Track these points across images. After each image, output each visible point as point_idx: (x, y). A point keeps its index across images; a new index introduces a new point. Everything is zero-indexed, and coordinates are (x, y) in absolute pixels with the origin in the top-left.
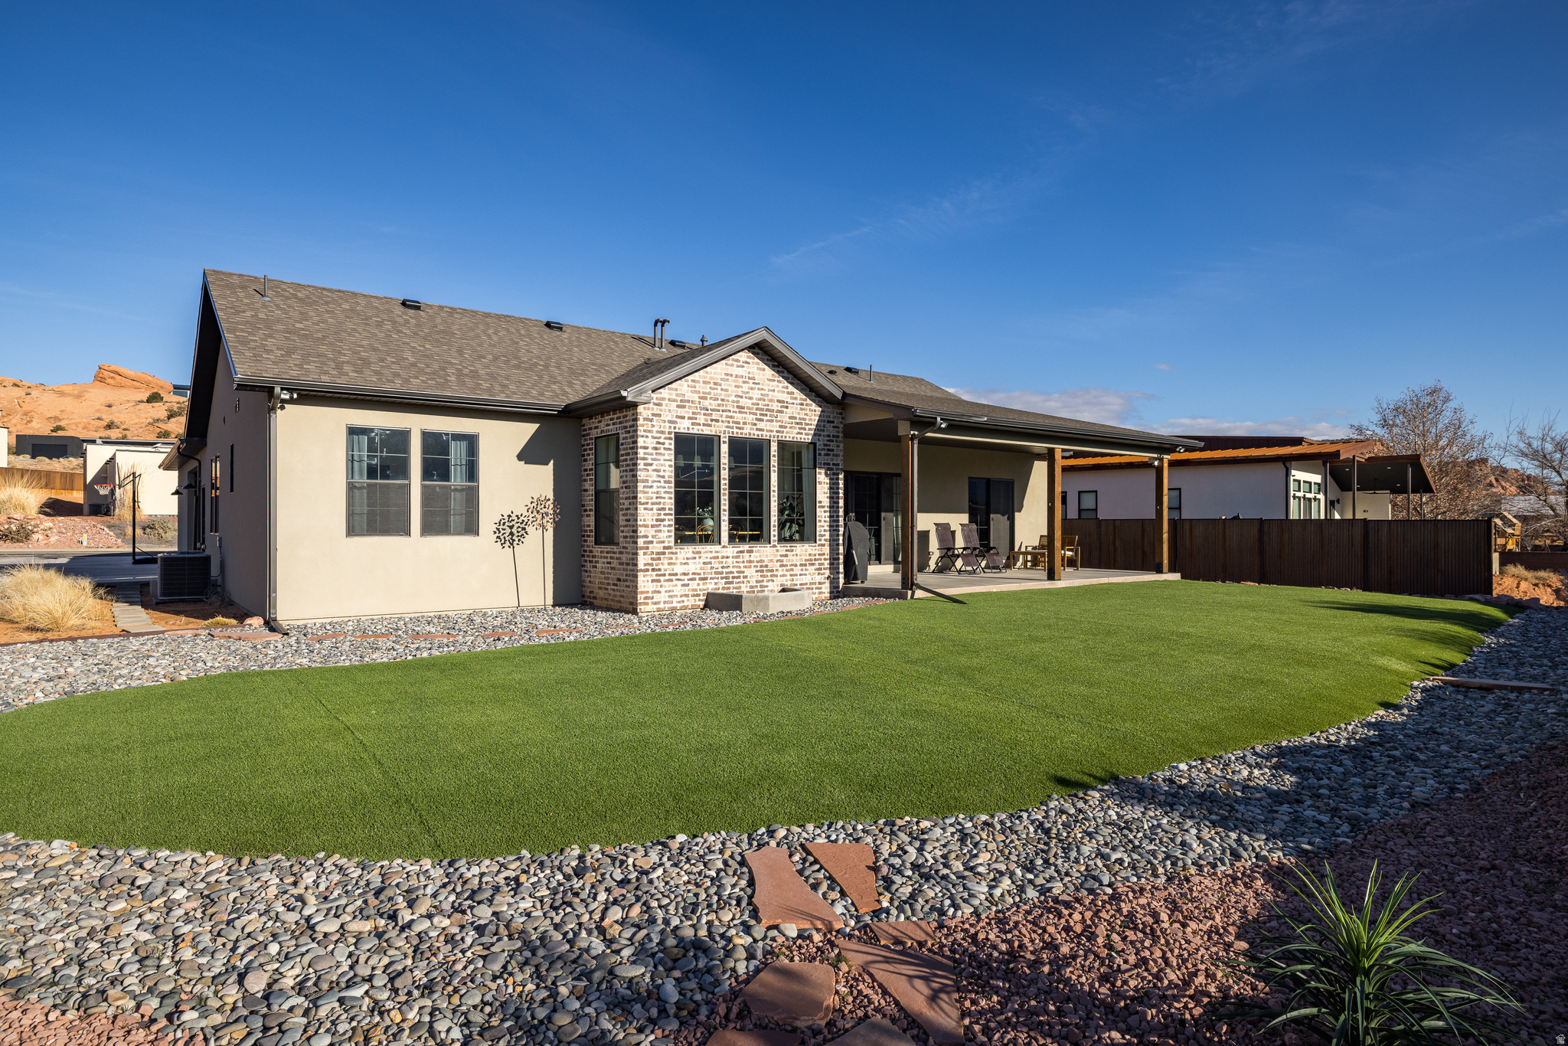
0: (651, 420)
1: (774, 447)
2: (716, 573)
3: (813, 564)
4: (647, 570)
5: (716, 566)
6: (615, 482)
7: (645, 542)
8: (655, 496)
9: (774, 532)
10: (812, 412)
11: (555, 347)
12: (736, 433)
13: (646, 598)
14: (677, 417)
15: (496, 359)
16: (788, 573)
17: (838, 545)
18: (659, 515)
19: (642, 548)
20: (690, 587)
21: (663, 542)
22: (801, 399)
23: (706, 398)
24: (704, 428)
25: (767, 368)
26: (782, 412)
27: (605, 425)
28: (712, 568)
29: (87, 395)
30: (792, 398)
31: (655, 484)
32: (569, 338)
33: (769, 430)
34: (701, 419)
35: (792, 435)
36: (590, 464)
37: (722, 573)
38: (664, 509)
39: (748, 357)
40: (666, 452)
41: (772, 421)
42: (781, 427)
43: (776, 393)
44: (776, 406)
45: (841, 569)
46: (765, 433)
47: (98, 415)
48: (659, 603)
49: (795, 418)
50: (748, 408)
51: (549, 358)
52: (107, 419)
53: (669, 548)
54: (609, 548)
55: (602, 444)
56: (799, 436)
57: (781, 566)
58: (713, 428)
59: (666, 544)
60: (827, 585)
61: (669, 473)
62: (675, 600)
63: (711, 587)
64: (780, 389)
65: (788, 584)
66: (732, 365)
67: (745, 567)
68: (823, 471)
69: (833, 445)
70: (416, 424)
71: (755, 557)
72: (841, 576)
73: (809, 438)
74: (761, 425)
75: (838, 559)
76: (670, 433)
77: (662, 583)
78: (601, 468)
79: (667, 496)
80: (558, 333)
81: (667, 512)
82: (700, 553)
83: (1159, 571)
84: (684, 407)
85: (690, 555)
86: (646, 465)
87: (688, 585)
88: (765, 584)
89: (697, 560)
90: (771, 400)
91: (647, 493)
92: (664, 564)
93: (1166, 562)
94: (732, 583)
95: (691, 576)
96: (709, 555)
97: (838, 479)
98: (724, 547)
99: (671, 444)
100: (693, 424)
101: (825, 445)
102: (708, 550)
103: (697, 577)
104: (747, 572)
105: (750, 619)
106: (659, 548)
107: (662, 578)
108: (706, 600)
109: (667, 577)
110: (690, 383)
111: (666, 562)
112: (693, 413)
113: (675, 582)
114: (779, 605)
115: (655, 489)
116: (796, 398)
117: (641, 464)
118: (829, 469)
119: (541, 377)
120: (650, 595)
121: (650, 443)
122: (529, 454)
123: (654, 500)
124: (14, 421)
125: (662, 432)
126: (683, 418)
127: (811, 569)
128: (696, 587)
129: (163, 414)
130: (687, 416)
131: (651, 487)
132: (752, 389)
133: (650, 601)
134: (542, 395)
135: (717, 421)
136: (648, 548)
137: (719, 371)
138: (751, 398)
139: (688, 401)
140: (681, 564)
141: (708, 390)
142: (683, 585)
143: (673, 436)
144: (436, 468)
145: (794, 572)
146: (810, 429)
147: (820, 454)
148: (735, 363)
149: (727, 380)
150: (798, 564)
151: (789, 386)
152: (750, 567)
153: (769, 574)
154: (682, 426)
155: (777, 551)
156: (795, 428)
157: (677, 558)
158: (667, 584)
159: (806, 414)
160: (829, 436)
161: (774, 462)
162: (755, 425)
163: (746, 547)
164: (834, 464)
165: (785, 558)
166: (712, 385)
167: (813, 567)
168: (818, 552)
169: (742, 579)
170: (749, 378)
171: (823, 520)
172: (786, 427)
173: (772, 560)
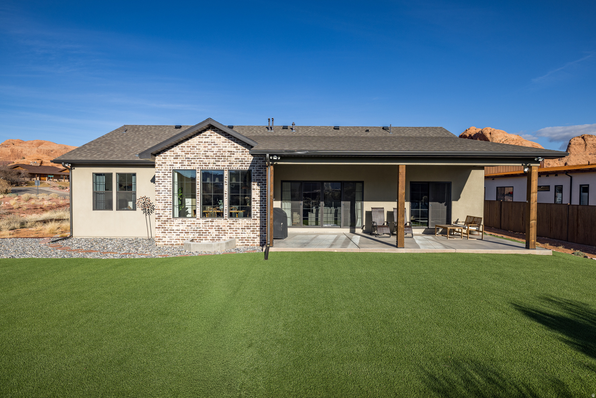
0: (161, 165)
1: (226, 174)
2: (193, 230)
4: (160, 228)
5: (193, 227)
7: (158, 216)
8: (163, 197)
9: (226, 213)
10: (249, 156)
12: (205, 168)
13: (158, 239)
14: (174, 163)
16: (234, 232)
18: (165, 205)
19: (157, 219)
20: (180, 236)
21: (167, 216)
22: (242, 149)
23: (188, 154)
24: (187, 167)
25: (222, 137)
26: (231, 156)
28: (191, 228)
30: (236, 149)
31: (163, 192)
33: (223, 165)
34: (186, 163)
35: (237, 167)
37: (197, 230)
38: (167, 202)
39: (211, 133)
40: (169, 178)
41: (225, 161)
42: (230, 163)
43: (227, 148)
44: (227, 154)
46: (220, 167)
48: (165, 242)
49: (239, 159)
50: (211, 156)
53: (170, 219)
56: (241, 167)
57: (230, 229)
58: (192, 167)
59: (169, 217)
60: (258, 238)
61: (170, 187)
62: (173, 241)
64: (229, 146)
66: (202, 138)
67: (210, 228)
68: (256, 184)
70: (114, 171)
71: (215, 224)
73: (245, 167)
74: (218, 163)
76: (170, 170)
77: (167, 233)
79: (169, 197)
81: (169, 203)
82: (185, 221)
84: (177, 158)
85: (180, 222)
86: (158, 184)
87: (179, 235)
88: (220, 236)
89: (184, 224)
90: (224, 152)
91: (160, 196)
92: (167, 226)
94: (202, 235)
95: (181, 231)
96: (190, 222)
98: (198, 219)
99: (171, 175)
100: (182, 165)
101: (258, 171)
102: (189, 220)
103: (184, 232)
104: (210, 231)
106: (165, 219)
107: (166, 231)
109: (169, 231)
110: (180, 148)
111: (169, 225)
112: (182, 161)
113: (173, 233)
115: (163, 194)
116: (239, 149)
118: (259, 182)
120: (161, 238)
121: (161, 174)
123: (163, 199)
125: (167, 170)
126: (177, 163)
127: (248, 231)
128: (183, 236)
130: (179, 162)
131: (161, 193)
132: (213, 147)
133: (161, 241)
135: (194, 163)
136: (160, 219)
137: (195, 141)
138: (213, 152)
139: (179, 156)
140: (176, 226)
141: (189, 150)
142: (177, 235)
143: (172, 171)
145: (238, 232)
146: (247, 164)
147: (254, 175)
148: (204, 137)
149: (200, 144)
150: (240, 228)
151: (235, 144)
152: (212, 228)
153: (223, 232)
154: (176, 167)
155: (228, 221)
156: (239, 163)
157: (174, 223)
158: (169, 234)
159: (246, 157)
160: (260, 166)
161: (226, 180)
162: (215, 163)
163: (210, 219)
164: (262, 180)
165: (232, 225)
166: (192, 148)
167: (249, 230)
168: (252, 223)
169: (207, 234)
170: (212, 142)
171: (255, 207)
172: (233, 163)
173: (224, 226)
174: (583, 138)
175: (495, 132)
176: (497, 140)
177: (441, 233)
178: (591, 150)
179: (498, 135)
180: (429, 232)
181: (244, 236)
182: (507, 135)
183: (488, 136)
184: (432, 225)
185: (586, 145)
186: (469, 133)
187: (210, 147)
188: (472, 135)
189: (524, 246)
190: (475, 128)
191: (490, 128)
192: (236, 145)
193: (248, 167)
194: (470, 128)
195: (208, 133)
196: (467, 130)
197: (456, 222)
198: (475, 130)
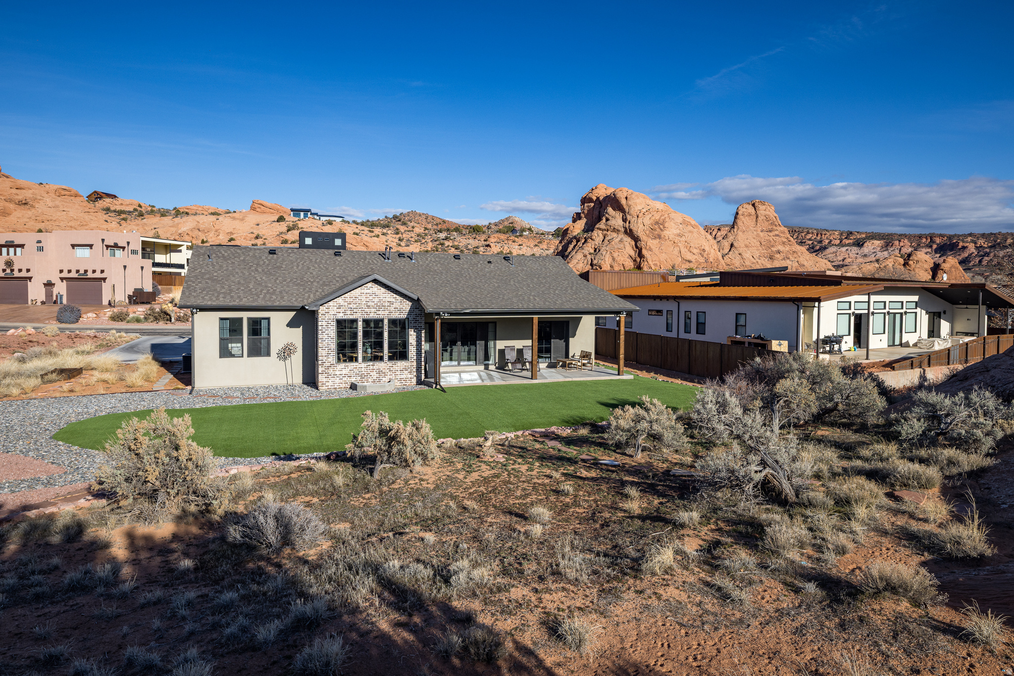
0: (325, 315)
1: (386, 322)
2: (356, 374)
4: (323, 373)
5: (356, 371)
7: (322, 363)
8: (327, 344)
9: (386, 357)
10: (407, 305)
11: (327, 269)
12: (366, 317)
13: (322, 384)
14: (337, 312)
15: (291, 281)
16: (393, 374)
17: (421, 361)
18: (329, 351)
19: (320, 365)
21: (331, 362)
22: (400, 300)
23: (351, 304)
24: (350, 316)
26: (390, 306)
28: (354, 372)
29: (247, 219)
30: (395, 300)
31: (327, 340)
32: (340, 261)
33: (384, 314)
34: (349, 312)
35: (395, 315)
37: (359, 374)
38: (331, 349)
40: (333, 327)
41: (385, 310)
42: (389, 313)
43: (387, 299)
44: (386, 304)
45: (423, 372)
46: (380, 316)
47: (252, 230)
48: (329, 386)
49: (397, 308)
50: (372, 306)
51: (318, 276)
52: (256, 232)
53: (334, 364)
56: (399, 316)
57: (389, 371)
58: (354, 316)
60: (415, 378)
61: (334, 335)
62: (336, 385)
63: (353, 380)
64: (389, 296)
66: (364, 289)
67: (371, 371)
68: (413, 330)
69: (418, 319)
70: (245, 315)
71: (376, 367)
72: (423, 375)
73: (403, 316)
74: (379, 313)
75: (421, 368)
76: (333, 319)
77: (330, 378)
79: (333, 344)
80: (338, 258)
81: (333, 350)
82: (348, 366)
84: (340, 308)
85: (344, 367)
86: (322, 332)
87: (342, 379)
88: (381, 378)
89: (347, 369)
90: (384, 302)
91: (323, 343)
92: (331, 371)
93: (622, 369)
94: (364, 378)
95: (343, 376)
96: (352, 367)
97: (421, 333)
99: (334, 324)
100: (345, 315)
101: (414, 318)
102: (352, 365)
103: (346, 376)
104: (371, 373)
105: (352, 395)
106: (328, 364)
107: (330, 376)
108: (351, 385)
109: (332, 376)
110: (344, 299)
112: (345, 310)
113: (336, 378)
115: (327, 342)
116: (398, 300)
117: (320, 332)
118: (416, 329)
120: (325, 383)
121: (324, 323)
122: (291, 324)
123: (327, 346)
124: (211, 235)
125: (330, 319)
126: (340, 313)
128: (346, 380)
129: (285, 229)
130: (342, 312)
131: (325, 341)
132: (374, 298)
133: (324, 385)
135: (356, 313)
136: (323, 365)
137: (357, 292)
138: (374, 302)
139: (342, 306)
140: (339, 370)
141: (352, 300)
142: (340, 379)
143: (335, 320)
144: (254, 331)
145: (397, 374)
146: (405, 312)
147: (411, 323)
149: (362, 295)
150: (399, 370)
152: (373, 371)
153: (383, 374)
154: (339, 316)
155: (387, 364)
156: (397, 313)
157: (337, 368)
158: (332, 378)
159: (403, 306)
160: (415, 315)
161: (386, 328)
162: (376, 313)
163: (371, 363)
164: (419, 327)
165: (391, 368)
166: (354, 298)
167: (407, 371)
168: (410, 365)
169: (369, 377)
170: (373, 293)
171: (412, 351)
172: (392, 313)
173: (384, 369)
174: (753, 205)
175: (633, 196)
176: (636, 209)
177: (561, 366)
178: (763, 225)
179: (638, 201)
180: (552, 366)
181: (402, 377)
182: (650, 203)
183: (623, 202)
184: (554, 358)
185: (757, 217)
186: (597, 195)
187: (371, 298)
188: (601, 198)
189: (617, 373)
190: (605, 186)
191: (627, 189)
192: (395, 296)
193: (406, 316)
194: (598, 186)
195: (370, 285)
196: (593, 189)
197: (573, 356)
198: (604, 191)
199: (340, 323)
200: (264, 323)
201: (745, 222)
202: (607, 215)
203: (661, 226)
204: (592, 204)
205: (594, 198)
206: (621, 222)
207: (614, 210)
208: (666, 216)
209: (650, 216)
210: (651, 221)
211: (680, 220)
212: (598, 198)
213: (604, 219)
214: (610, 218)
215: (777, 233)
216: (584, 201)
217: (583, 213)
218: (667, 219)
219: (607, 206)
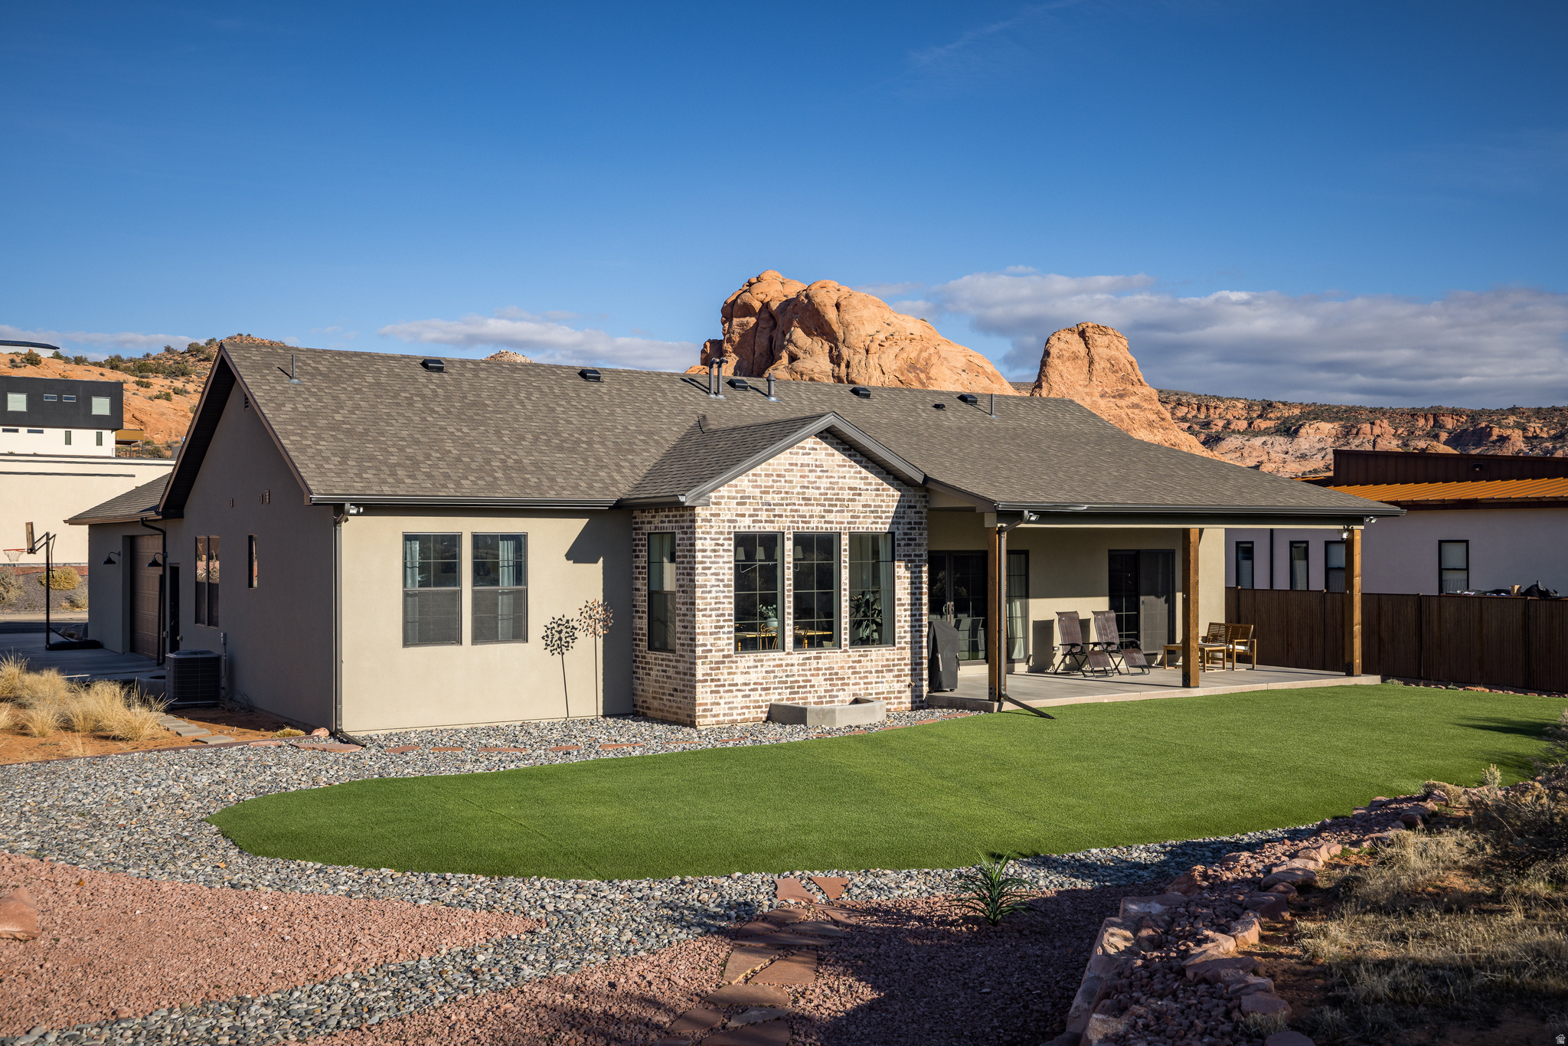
0: (710, 521)
1: (845, 541)
2: (779, 682)
3: (891, 671)
4: (706, 681)
5: (779, 675)
6: (669, 584)
7: (703, 651)
8: (713, 601)
9: (845, 636)
10: (889, 498)
11: (595, 411)
12: (802, 527)
13: (704, 711)
14: (737, 515)
15: (536, 439)
16: (862, 681)
17: (921, 647)
18: (718, 621)
19: (700, 657)
20: (752, 698)
21: (723, 650)
22: (876, 484)
23: (768, 493)
24: (766, 525)
25: (836, 452)
26: (853, 500)
27: (659, 522)
28: (775, 677)
30: (865, 484)
31: (714, 589)
32: (609, 393)
33: (840, 522)
34: (763, 515)
35: (868, 525)
36: (642, 562)
37: (786, 682)
38: (723, 615)
39: (815, 443)
40: (726, 554)
41: (843, 511)
42: (852, 517)
43: (847, 480)
44: (846, 494)
45: (925, 675)
46: (834, 525)
48: (718, 715)
49: (870, 506)
50: (815, 499)
51: (591, 430)
53: (729, 656)
54: (664, 655)
55: (655, 540)
56: (874, 526)
57: (853, 673)
58: (776, 525)
59: (726, 653)
60: (908, 693)
61: (729, 575)
62: (735, 712)
63: (774, 698)
65: (862, 694)
66: (797, 453)
67: (812, 675)
68: (903, 564)
69: (915, 534)
70: (466, 527)
71: (823, 663)
72: (925, 683)
73: (883, 526)
74: (830, 517)
75: (922, 664)
76: (729, 533)
77: (722, 694)
78: (654, 567)
79: (726, 600)
80: (596, 385)
81: (727, 618)
82: (762, 661)
83: (1350, 673)
84: (745, 504)
85: (752, 663)
86: (704, 568)
87: (749, 696)
88: (835, 693)
89: (759, 669)
90: (841, 489)
91: (705, 598)
92: (723, 675)
93: (1358, 661)
94: (798, 693)
95: (752, 686)
96: (772, 663)
97: (921, 572)
98: (788, 654)
99: (730, 545)
100: (754, 521)
101: (905, 534)
102: (771, 657)
103: (759, 687)
104: (815, 681)
105: (813, 735)
106: (718, 656)
107: (721, 689)
108: (769, 712)
109: (727, 688)
110: (751, 478)
111: (726, 671)
112: (755, 510)
113: (735, 693)
114: (848, 718)
115: (714, 594)
116: (870, 484)
117: (699, 568)
118: (910, 561)
119: (586, 460)
120: (709, 707)
121: (709, 545)
122: (578, 553)
123: (713, 606)
125: (721, 533)
126: (743, 515)
127: (889, 676)
128: (757, 698)
130: (747, 513)
131: (710, 592)
132: (819, 477)
133: (708, 713)
134: (591, 487)
135: (780, 516)
136: (706, 657)
137: (782, 461)
138: (818, 488)
139: (749, 497)
140: (742, 673)
141: (771, 483)
142: (744, 696)
143: (732, 536)
144: (485, 572)
145: (869, 680)
146: (887, 517)
147: (899, 545)
148: (801, 451)
149: (792, 470)
150: (873, 670)
151: (863, 470)
152: (818, 675)
153: (839, 682)
154: (742, 525)
155: (849, 656)
156: (869, 517)
157: (737, 667)
158: (727, 695)
159: (883, 501)
160: (910, 523)
161: (845, 557)
162: (823, 517)
163: (813, 653)
164: (916, 555)
165: (858, 665)
166: (775, 478)
167: (891, 674)
168: (897, 657)
169: (808, 689)
170: (816, 466)
171: (903, 619)
172: (858, 517)
173: (842, 668)
174: (1082, 334)
175: (854, 301)
176: (863, 333)
178: (1105, 380)
179: (865, 313)
181: (881, 688)
182: (893, 319)
183: (831, 315)
185: (1091, 362)
186: (762, 297)
187: (812, 477)
188: (774, 305)
190: (781, 277)
191: (836, 284)
192: (865, 472)
193: (888, 526)
194: (765, 276)
195: (811, 443)
196: (750, 284)
198: (780, 287)
199: (745, 542)
200: (505, 552)
201: (1065, 374)
202: (791, 348)
203: (922, 376)
204: (752, 321)
205: (757, 305)
206: (826, 365)
207: (808, 334)
208: (932, 350)
209: (897, 349)
210: (900, 363)
211: (960, 362)
212: (766, 306)
213: (785, 355)
214: (800, 354)
215: (1135, 399)
216: (731, 310)
217: (729, 340)
218: (934, 360)
219: (790, 324)
